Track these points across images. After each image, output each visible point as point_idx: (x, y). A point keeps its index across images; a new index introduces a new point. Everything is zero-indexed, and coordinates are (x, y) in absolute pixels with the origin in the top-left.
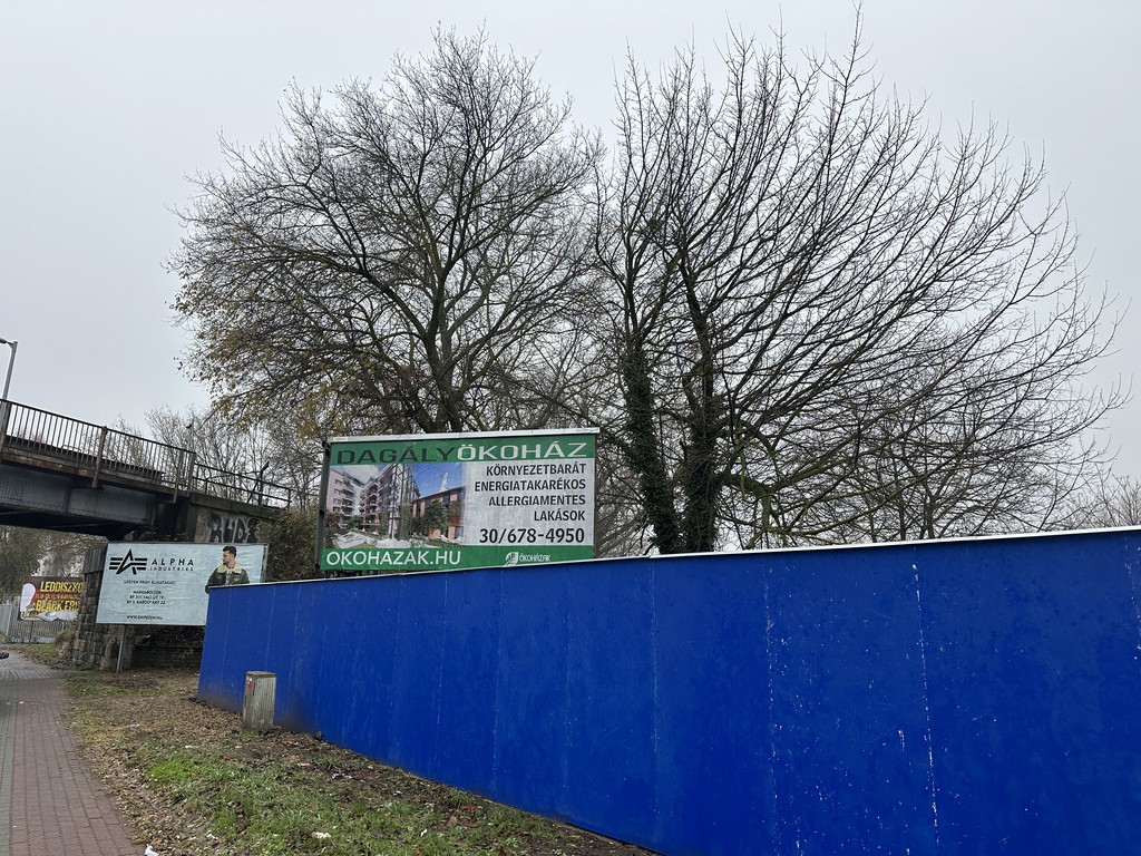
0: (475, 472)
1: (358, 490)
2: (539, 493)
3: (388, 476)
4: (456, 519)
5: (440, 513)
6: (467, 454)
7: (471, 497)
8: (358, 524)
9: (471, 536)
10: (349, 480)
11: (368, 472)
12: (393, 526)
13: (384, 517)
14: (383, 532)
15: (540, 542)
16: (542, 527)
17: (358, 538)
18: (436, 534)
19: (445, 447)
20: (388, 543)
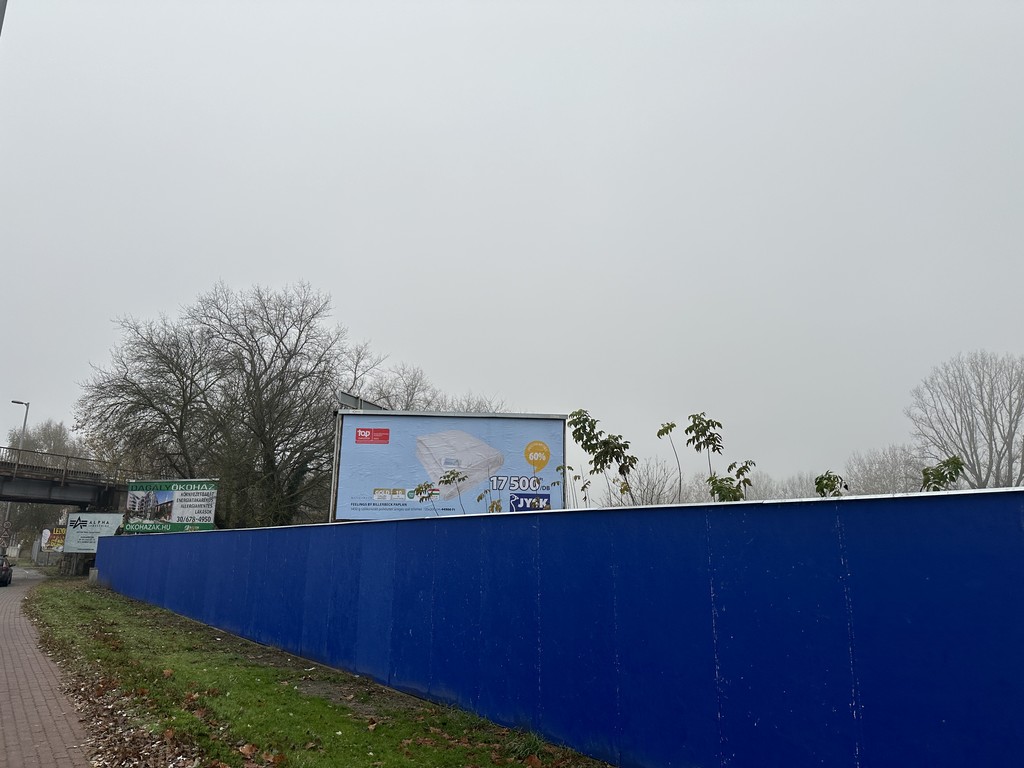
0: (177, 495)
1: (138, 501)
2: (197, 503)
3: (148, 495)
4: (170, 513)
5: (164, 511)
6: (175, 488)
7: (175, 504)
8: (137, 514)
9: (174, 520)
10: (135, 497)
11: (141, 494)
12: (149, 515)
13: (146, 512)
14: (145, 518)
15: (197, 521)
16: (197, 516)
17: (137, 520)
18: (163, 519)
19: (168, 485)
20: (147, 521)
